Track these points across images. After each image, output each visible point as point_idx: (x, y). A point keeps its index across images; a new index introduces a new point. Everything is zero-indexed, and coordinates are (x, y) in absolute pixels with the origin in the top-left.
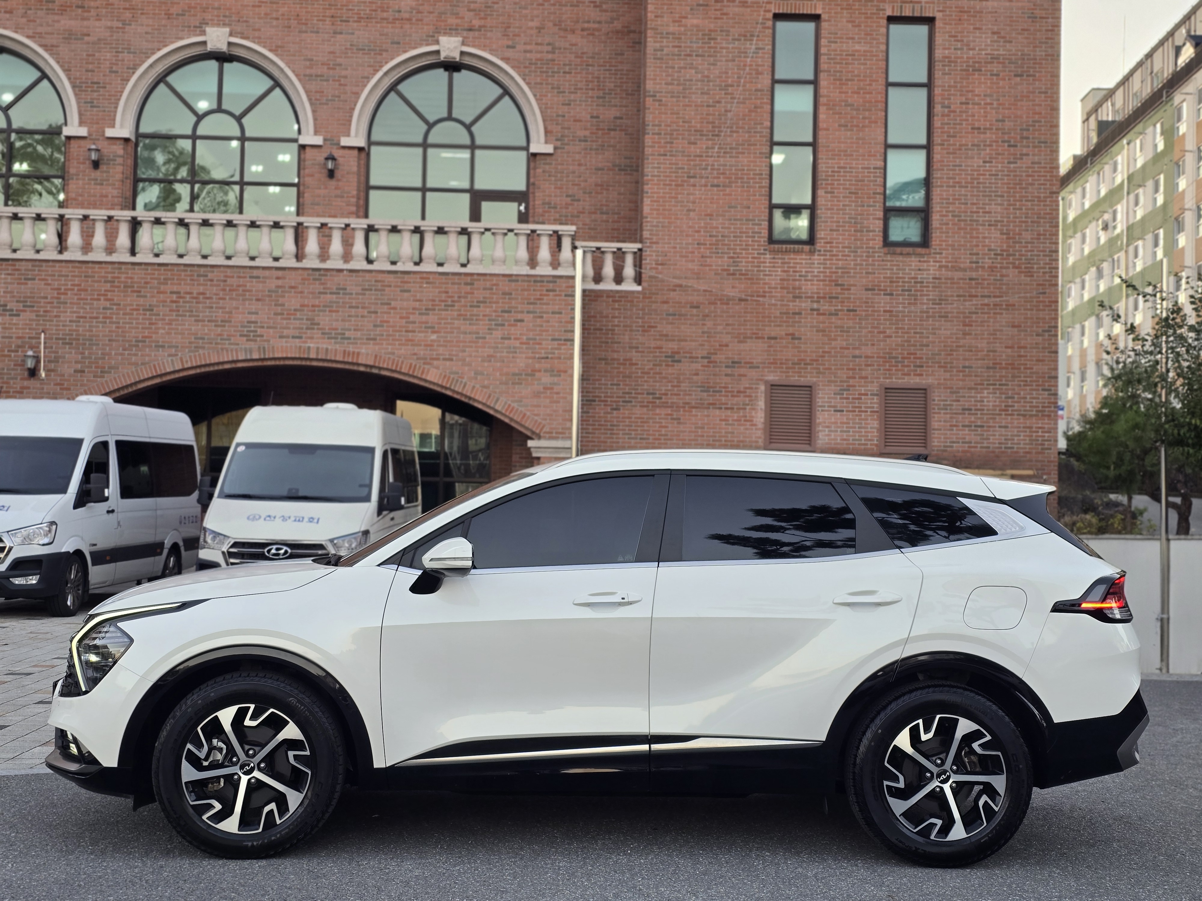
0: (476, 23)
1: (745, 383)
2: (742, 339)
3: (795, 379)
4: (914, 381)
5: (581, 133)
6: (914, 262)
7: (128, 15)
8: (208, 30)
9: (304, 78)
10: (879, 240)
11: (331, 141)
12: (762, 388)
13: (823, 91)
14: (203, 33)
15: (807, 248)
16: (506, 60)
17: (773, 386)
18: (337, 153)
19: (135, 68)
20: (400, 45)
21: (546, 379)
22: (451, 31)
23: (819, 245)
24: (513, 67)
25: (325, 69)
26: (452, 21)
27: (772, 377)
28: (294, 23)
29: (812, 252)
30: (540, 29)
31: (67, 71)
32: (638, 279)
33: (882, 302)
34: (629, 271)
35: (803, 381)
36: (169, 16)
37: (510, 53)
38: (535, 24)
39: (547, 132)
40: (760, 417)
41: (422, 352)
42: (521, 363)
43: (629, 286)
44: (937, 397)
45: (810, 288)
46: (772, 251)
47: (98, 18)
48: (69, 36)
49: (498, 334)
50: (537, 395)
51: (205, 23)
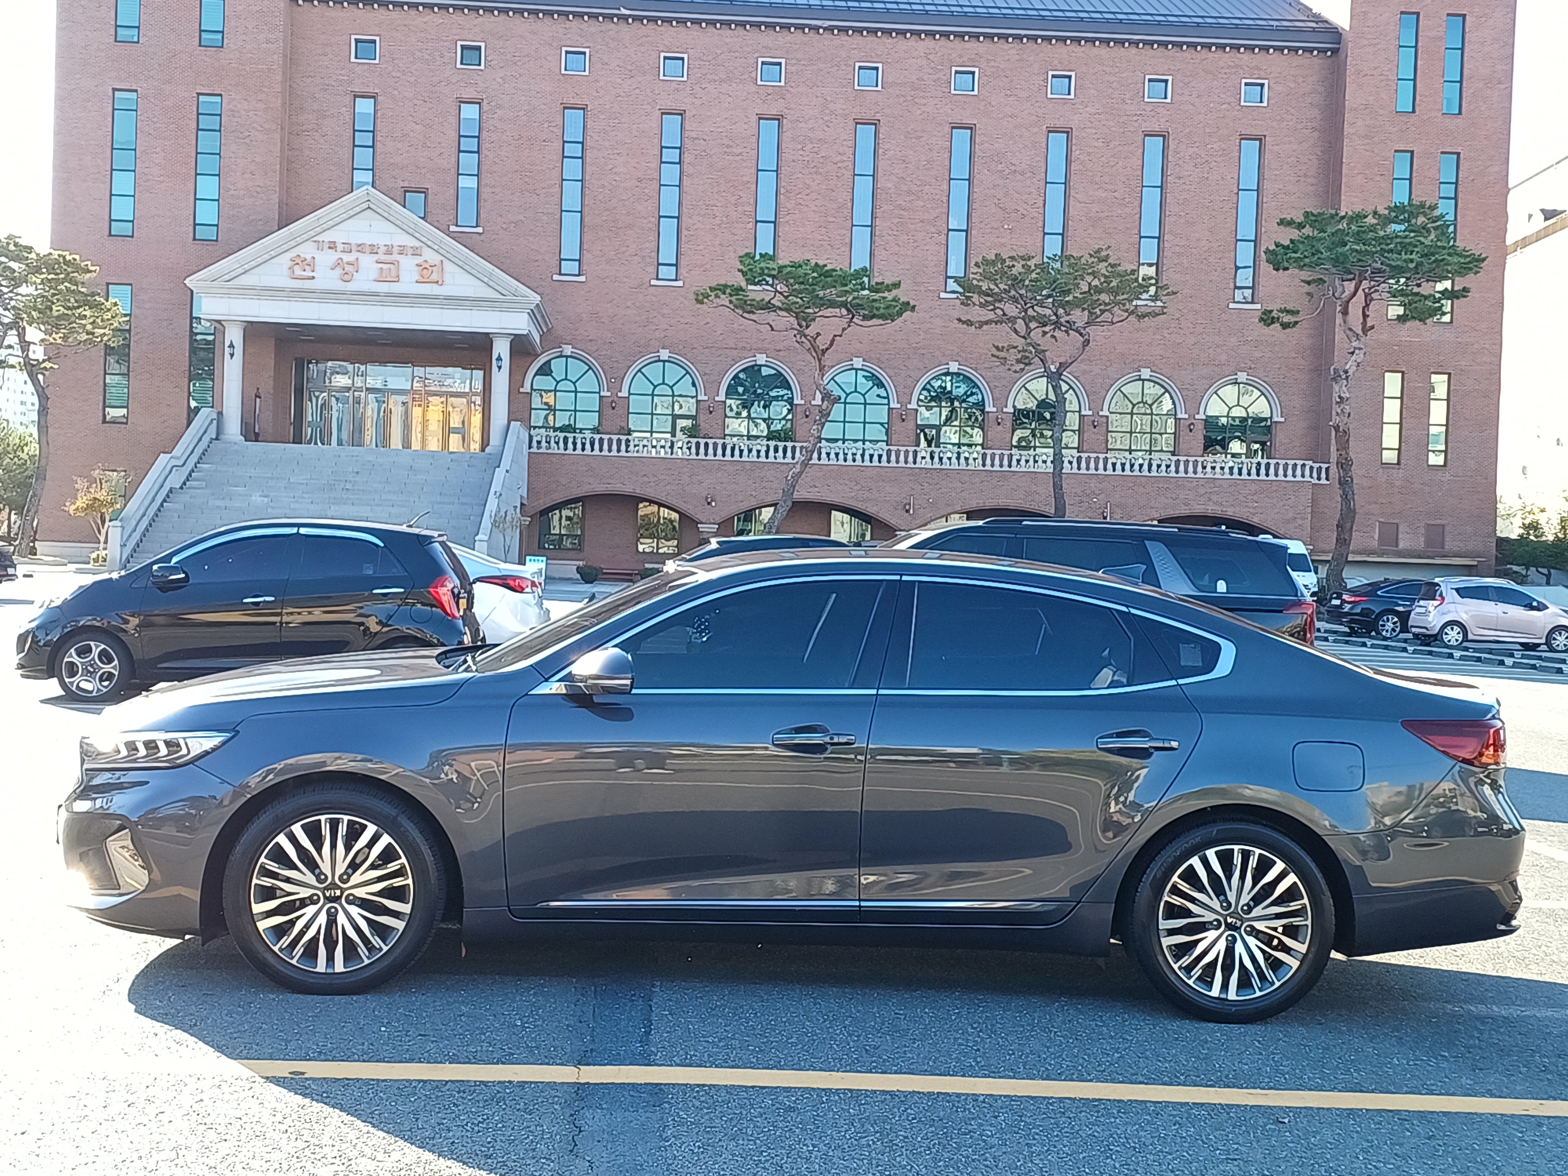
0: (1252, 366)
1: (1370, 522)
2: (1370, 503)
3: (1391, 521)
4: (1439, 522)
5: (1296, 413)
6: (1440, 473)
7: (1109, 363)
8: (1142, 370)
9: (1181, 390)
10: (1426, 464)
11: (1192, 416)
12: (1377, 524)
13: (1405, 402)
15: (1397, 466)
16: (1264, 382)
17: (1382, 523)
18: (1194, 421)
19: (1112, 385)
20: (1221, 376)
21: (1300, 522)
22: (1242, 370)
23: (1402, 465)
24: (1269, 385)
25: (1188, 386)
26: (1242, 365)
27: (1382, 520)
28: (1176, 366)
29: (1399, 469)
30: (1279, 369)
31: (1084, 387)
32: (1327, 479)
33: (1427, 489)
34: (1323, 475)
35: (1394, 521)
36: (1125, 363)
37: (1266, 379)
38: (1278, 366)
39: (1282, 413)
40: (1376, 537)
41: (1251, 510)
42: (1290, 515)
43: (1323, 481)
44: (1447, 529)
45: (1398, 483)
46: (1383, 468)
47: (1097, 364)
48: (1086, 372)
49: (1281, 503)
50: (1296, 528)
51: (1140, 366)
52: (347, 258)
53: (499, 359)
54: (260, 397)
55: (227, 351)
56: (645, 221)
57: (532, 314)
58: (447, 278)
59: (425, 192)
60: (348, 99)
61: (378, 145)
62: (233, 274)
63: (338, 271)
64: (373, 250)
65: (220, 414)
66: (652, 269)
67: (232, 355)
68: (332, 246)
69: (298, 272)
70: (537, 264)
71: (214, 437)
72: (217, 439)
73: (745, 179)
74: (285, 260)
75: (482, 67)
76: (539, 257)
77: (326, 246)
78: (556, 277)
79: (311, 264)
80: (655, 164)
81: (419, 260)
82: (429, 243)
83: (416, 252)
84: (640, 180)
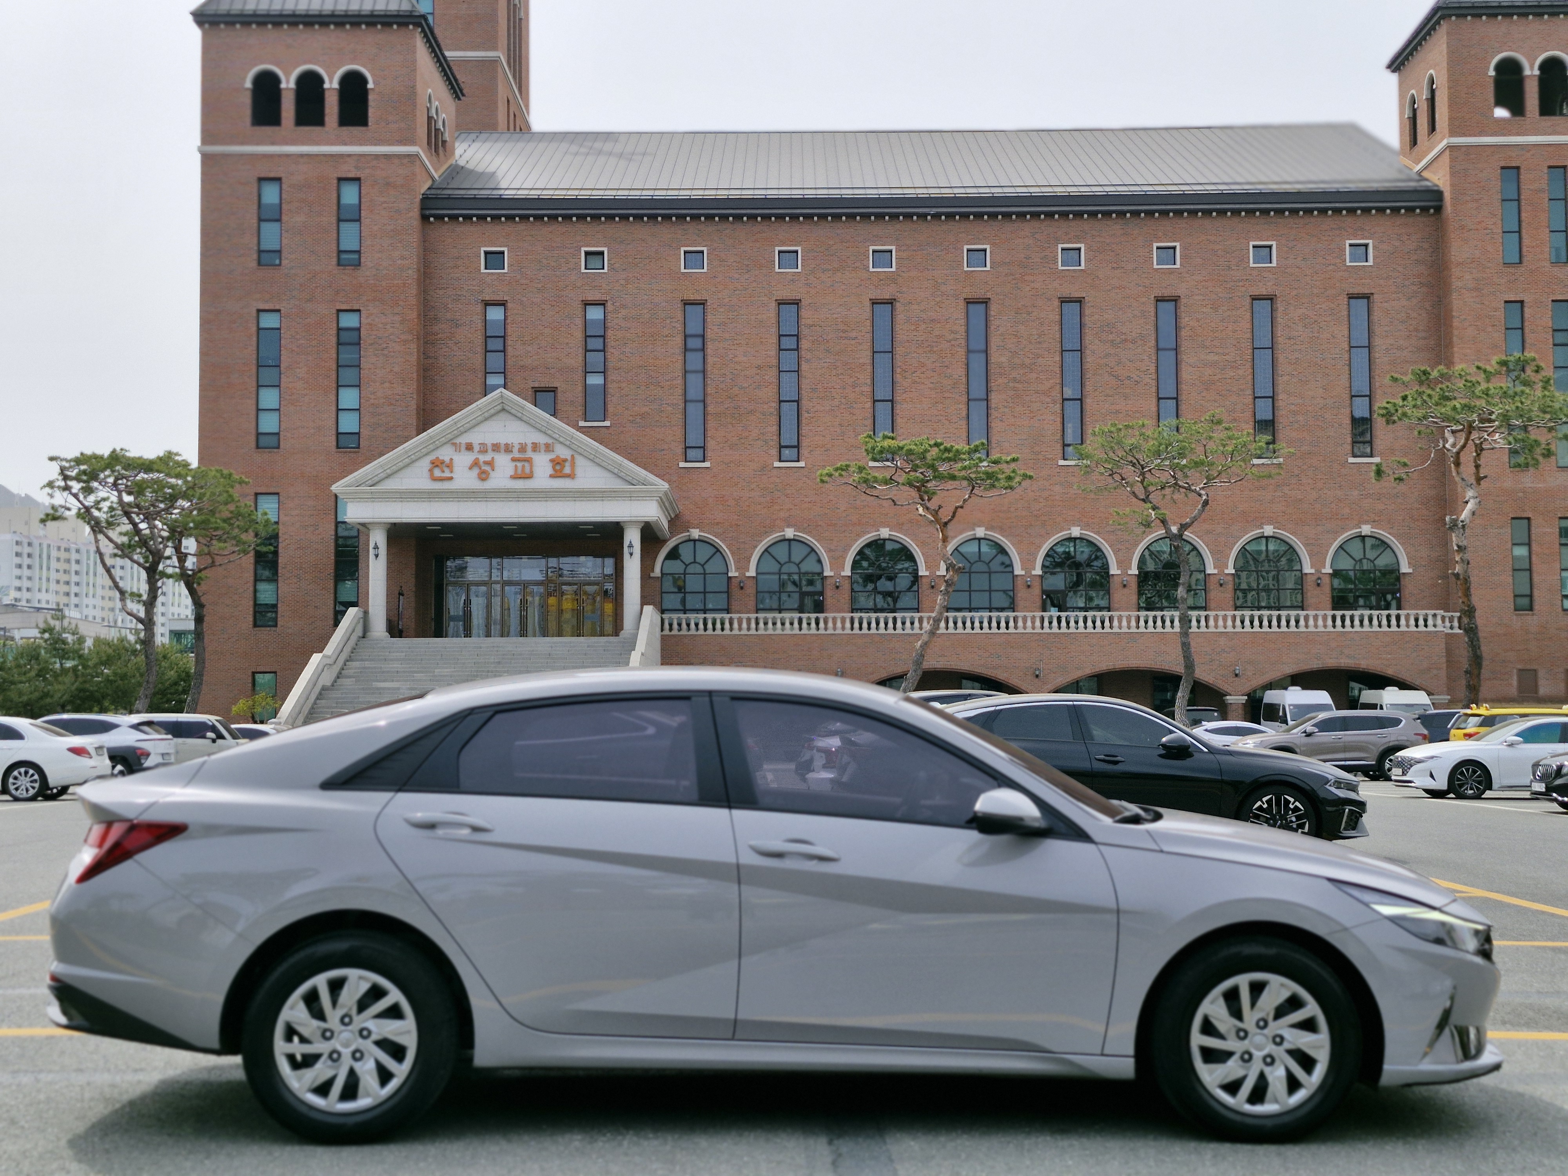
0: (1377, 519)
1: (1508, 669)
2: (1506, 651)
3: (1528, 667)
5: (1423, 563)
7: (1231, 522)
8: (1265, 527)
9: (1305, 545)
10: (1560, 609)
11: (1318, 571)
12: (1515, 671)
13: (1534, 548)
14: (1262, 528)
15: (1531, 613)
16: (1390, 533)
17: (1520, 670)
18: (1321, 576)
19: (1235, 544)
20: (1344, 529)
21: (1435, 672)
22: (1366, 522)
23: (1536, 611)
24: (1394, 537)
25: (1313, 541)
26: (1365, 518)
27: (1520, 667)
28: (1299, 521)
29: (1533, 615)
30: (1403, 520)
31: (1207, 546)
33: (1563, 634)
34: (1455, 624)
35: (1532, 667)
36: (1247, 521)
37: (1391, 531)
38: (1402, 518)
39: (1409, 563)
40: (1515, 682)
41: (1384, 662)
45: (1533, 629)
46: (1516, 615)
47: (1218, 523)
48: (1208, 532)
49: (1415, 654)
50: (1431, 678)
51: (1262, 524)
52: (483, 458)
53: (631, 546)
54: (403, 595)
55: (372, 552)
56: (766, 406)
57: (661, 503)
58: (579, 471)
59: (554, 390)
60: (479, 308)
61: (510, 350)
62: (376, 479)
63: (476, 471)
64: (508, 449)
65: (366, 613)
66: (774, 452)
67: (377, 556)
68: (469, 447)
69: (437, 473)
70: (665, 452)
71: (361, 634)
72: (364, 637)
73: (861, 361)
74: (425, 463)
75: (605, 270)
76: (666, 447)
77: (463, 447)
78: (682, 464)
79: (450, 466)
80: (773, 352)
81: (552, 456)
82: (561, 439)
83: (548, 448)
84: (759, 367)
